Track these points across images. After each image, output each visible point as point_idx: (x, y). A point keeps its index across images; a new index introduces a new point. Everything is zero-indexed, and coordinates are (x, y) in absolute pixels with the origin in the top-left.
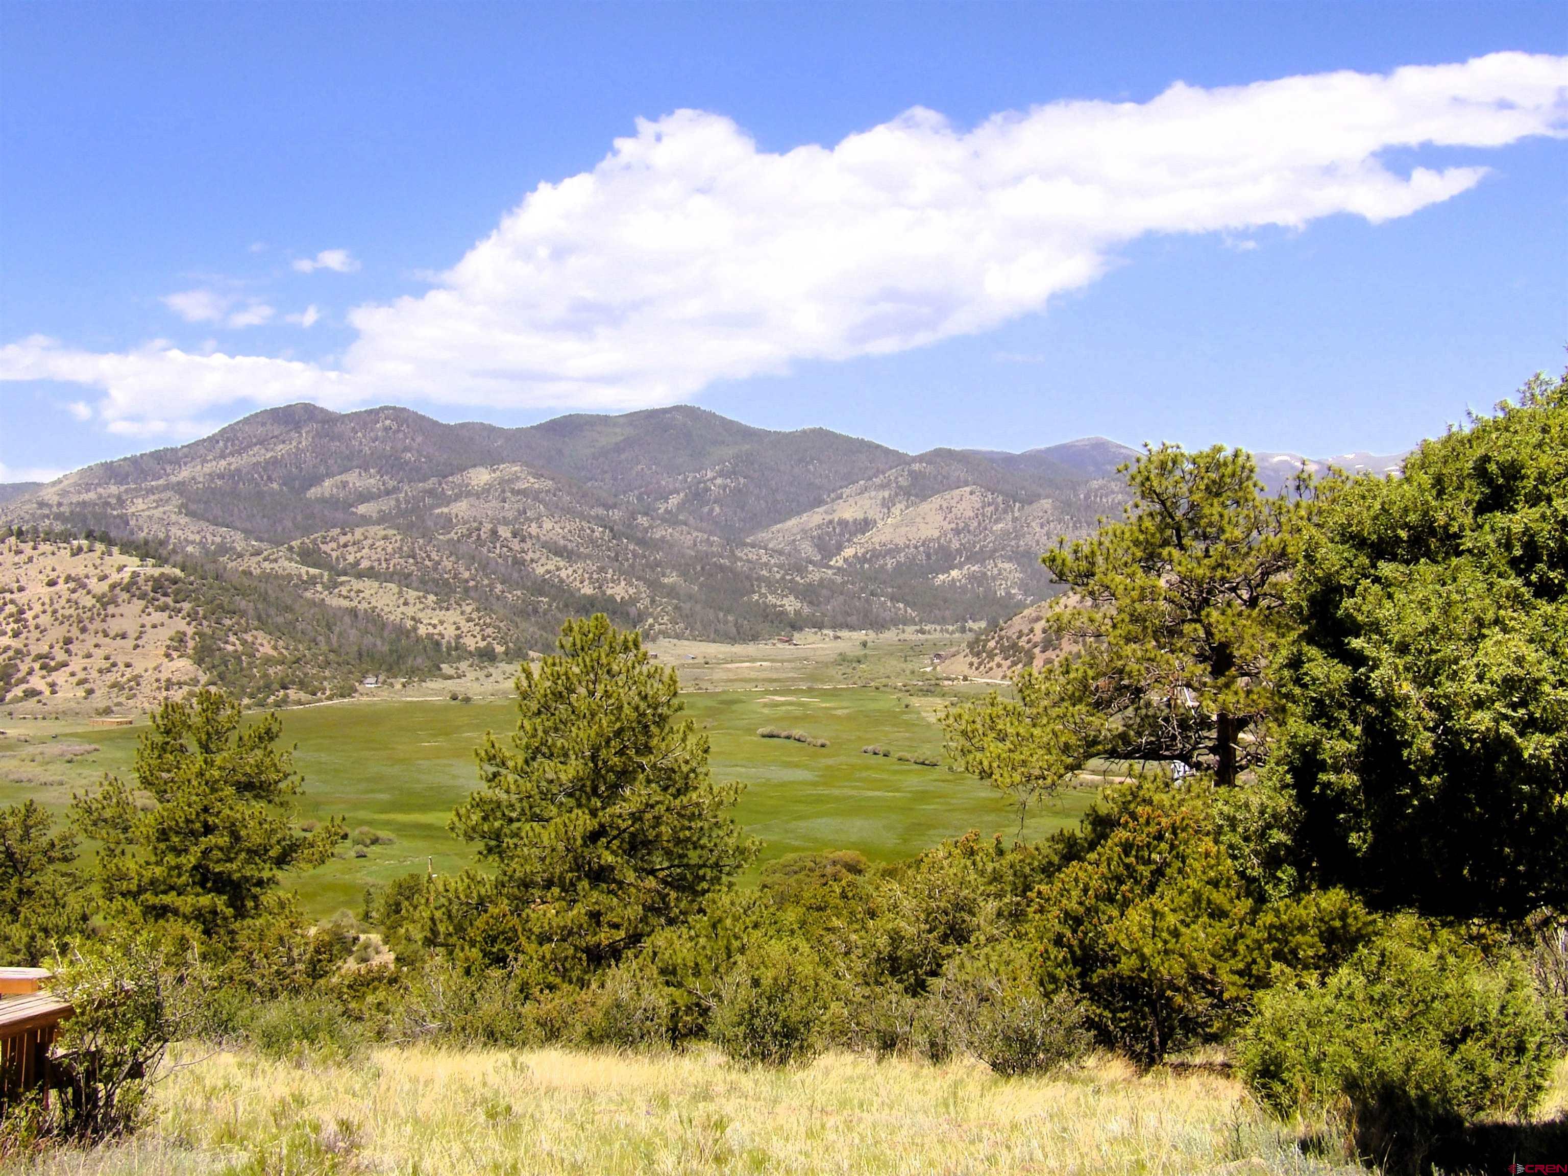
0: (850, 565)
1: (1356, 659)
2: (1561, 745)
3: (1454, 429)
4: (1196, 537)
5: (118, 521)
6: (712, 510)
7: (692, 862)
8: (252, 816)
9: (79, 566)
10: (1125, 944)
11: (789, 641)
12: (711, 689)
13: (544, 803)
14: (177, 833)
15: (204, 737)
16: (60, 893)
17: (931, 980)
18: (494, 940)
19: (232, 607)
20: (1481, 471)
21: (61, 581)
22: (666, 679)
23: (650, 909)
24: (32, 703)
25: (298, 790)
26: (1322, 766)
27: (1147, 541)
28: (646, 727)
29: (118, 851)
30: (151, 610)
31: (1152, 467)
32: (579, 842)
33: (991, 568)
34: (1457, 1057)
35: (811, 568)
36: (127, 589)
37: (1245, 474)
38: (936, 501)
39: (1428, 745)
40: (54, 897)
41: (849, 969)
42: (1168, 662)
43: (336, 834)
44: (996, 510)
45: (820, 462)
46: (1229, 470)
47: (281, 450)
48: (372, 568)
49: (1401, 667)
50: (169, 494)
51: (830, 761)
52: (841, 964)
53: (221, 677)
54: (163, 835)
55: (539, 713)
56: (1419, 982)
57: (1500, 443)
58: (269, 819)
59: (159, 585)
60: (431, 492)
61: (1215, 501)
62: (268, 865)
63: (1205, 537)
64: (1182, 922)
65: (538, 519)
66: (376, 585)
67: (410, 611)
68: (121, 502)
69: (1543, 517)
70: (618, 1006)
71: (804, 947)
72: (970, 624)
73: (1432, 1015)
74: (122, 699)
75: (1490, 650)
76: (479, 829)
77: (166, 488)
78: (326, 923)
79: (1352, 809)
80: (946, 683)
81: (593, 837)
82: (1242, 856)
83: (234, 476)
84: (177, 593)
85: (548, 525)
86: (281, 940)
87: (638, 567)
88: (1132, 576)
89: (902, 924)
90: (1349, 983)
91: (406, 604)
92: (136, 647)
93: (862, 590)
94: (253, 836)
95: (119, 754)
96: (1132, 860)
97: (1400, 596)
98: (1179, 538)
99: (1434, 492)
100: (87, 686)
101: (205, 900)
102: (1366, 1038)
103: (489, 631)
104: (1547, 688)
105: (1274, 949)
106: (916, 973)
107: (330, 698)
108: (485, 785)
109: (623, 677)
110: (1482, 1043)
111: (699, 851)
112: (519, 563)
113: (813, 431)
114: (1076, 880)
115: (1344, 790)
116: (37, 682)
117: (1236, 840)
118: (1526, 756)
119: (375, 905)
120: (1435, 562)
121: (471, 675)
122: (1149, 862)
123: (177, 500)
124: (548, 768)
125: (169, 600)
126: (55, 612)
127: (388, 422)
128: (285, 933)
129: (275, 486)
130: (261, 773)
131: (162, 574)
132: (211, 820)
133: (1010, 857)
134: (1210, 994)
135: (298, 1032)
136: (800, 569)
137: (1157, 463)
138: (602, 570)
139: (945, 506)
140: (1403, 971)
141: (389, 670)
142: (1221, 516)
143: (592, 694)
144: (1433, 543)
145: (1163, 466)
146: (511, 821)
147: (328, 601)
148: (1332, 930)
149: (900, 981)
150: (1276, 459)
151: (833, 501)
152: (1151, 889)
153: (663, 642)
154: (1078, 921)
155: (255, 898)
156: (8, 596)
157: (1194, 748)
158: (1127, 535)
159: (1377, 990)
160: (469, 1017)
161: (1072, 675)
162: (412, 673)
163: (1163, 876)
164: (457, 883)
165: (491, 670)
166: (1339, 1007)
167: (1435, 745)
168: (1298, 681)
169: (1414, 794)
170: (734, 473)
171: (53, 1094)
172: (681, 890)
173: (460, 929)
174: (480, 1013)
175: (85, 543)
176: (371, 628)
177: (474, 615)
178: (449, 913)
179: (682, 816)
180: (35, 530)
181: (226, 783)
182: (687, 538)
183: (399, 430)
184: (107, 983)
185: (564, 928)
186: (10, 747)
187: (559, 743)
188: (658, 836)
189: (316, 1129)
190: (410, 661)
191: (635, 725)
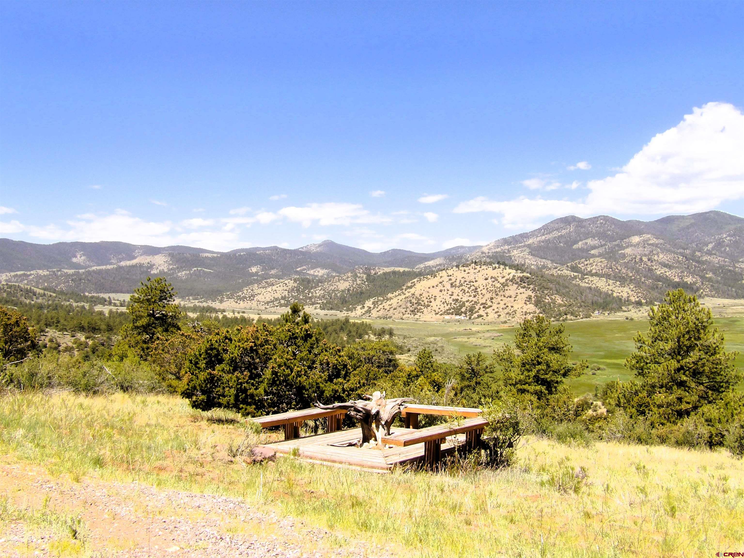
5: (508, 258)
6: (725, 249)
7: (717, 380)
8: (554, 359)
9: (494, 273)
12: (726, 316)
13: (659, 357)
14: (528, 364)
15: (538, 332)
16: (489, 384)
18: (641, 406)
19: (547, 287)
21: (489, 278)
22: (706, 312)
23: (701, 397)
24: (480, 319)
25: (570, 350)
28: (699, 330)
29: (508, 370)
30: (519, 288)
32: (673, 372)
36: (511, 281)
40: (487, 385)
43: (584, 366)
47: (564, 232)
48: (596, 272)
50: (525, 248)
53: (544, 311)
54: (524, 365)
55: (657, 324)
58: (560, 360)
59: (522, 279)
60: (618, 245)
62: (560, 377)
65: (658, 254)
66: (598, 278)
67: (610, 288)
68: (509, 251)
70: (688, 432)
74: (510, 318)
76: (635, 366)
77: (524, 246)
78: (581, 397)
81: (678, 370)
83: (547, 241)
84: (528, 282)
85: (661, 256)
86: (565, 402)
87: (697, 271)
91: (609, 285)
92: (515, 300)
94: (554, 366)
95: (509, 337)
100: (498, 314)
101: (538, 388)
103: (640, 295)
107: (582, 318)
108: (637, 350)
109: (689, 312)
111: (720, 376)
112: (650, 270)
116: (481, 312)
119: (599, 392)
121: (633, 311)
123: (528, 250)
124: (661, 345)
125: (526, 285)
126: (487, 289)
127: (602, 221)
128: (566, 400)
129: (562, 245)
130: (557, 344)
131: (523, 276)
132: (540, 360)
135: (570, 435)
138: (682, 272)
141: (603, 308)
143: (677, 318)
146: (647, 363)
147: (581, 284)
153: (707, 298)
155: (556, 387)
156: (472, 283)
160: (632, 433)
162: (611, 310)
164: (627, 385)
165: (641, 309)
170: (734, 235)
171: (483, 451)
172: (712, 390)
173: (628, 401)
174: (636, 432)
175: (497, 266)
176: (596, 294)
177: (634, 289)
178: (624, 396)
179: (713, 363)
180: (481, 261)
181: (545, 347)
182: (716, 260)
183: (605, 224)
184: (500, 415)
185: (668, 403)
186: (473, 334)
187: (665, 335)
188: (704, 370)
189: (573, 469)
190: (610, 306)
191: (694, 329)
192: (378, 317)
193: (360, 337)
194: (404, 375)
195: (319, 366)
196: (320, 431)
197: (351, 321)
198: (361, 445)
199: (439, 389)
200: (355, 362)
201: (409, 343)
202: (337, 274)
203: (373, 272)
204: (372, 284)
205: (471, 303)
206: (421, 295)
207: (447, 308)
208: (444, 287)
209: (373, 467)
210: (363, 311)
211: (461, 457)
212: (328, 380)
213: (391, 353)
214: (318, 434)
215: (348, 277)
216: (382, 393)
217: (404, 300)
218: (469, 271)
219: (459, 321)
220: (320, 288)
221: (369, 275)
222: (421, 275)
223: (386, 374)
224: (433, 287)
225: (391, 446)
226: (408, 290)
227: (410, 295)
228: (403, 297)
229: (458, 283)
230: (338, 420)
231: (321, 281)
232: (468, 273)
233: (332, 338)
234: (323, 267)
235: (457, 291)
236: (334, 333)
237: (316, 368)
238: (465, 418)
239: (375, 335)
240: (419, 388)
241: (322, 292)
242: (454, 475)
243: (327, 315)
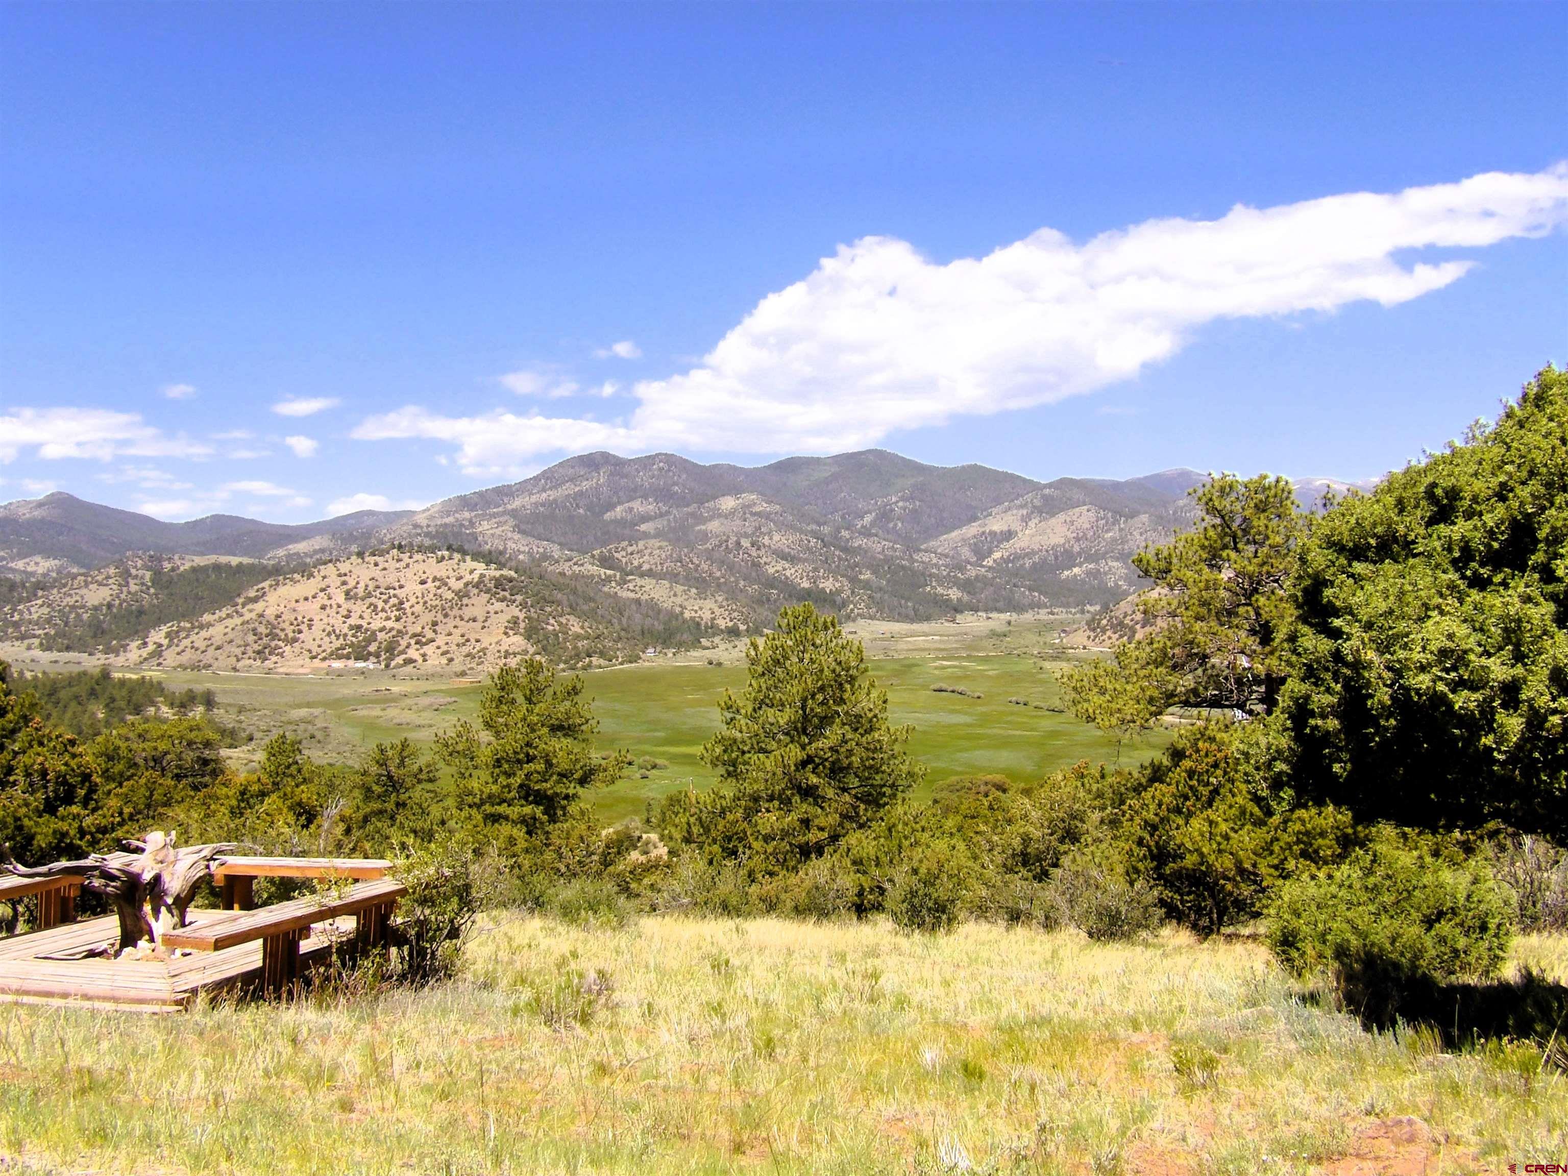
0: (998, 564)
1: (1336, 634)
2: (1484, 699)
3: (1413, 463)
4: (1248, 542)
5: (470, 538)
6: (896, 525)
7: (875, 783)
8: (561, 749)
9: (442, 570)
10: (1189, 845)
11: (953, 621)
12: (896, 656)
13: (767, 740)
14: (507, 761)
15: (528, 692)
16: (425, 805)
17: (1052, 870)
18: (730, 839)
19: (551, 599)
20: (1430, 494)
21: (430, 580)
22: (855, 649)
23: (845, 816)
24: (409, 668)
25: (595, 730)
26: (1312, 714)
27: (1211, 546)
28: (841, 685)
29: (467, 775)
30: (494, 600)
31: (1214, 491)
32: (793, 768)
33: (1103, 566)
34: (1433, 933)
35: (969, 567)
36: (477, 586)
37: (1285, 494)
38: (1061, 517)
39: (1386, 697)
40: (421, 807)
41: (992, 861)
42: (1226, 636)
43: (623, 762)
44: (1107, 523)
45: (976, 489)
46: (1273, 492)
47: (585, 485)
48: (651, 570)
49: (1366, 640)
50: (506, 518)
51: (984, 709)
52: (986, 859)
53: (544, 649)
54: (498, 763)
55: (763, 674)
56: (1402, 876)
57: (1445, 473)
58: (575, 751)
59: (499, 583)
60: (693, 515)
61: (1262, 516)
62: (572, 785)
63: (1255, 543)
64: (1232, 829)
65: (769, 533)
66: (654, 581)
67: (679, 600)
68: (472, 524)
69: (1475, 528)
70: (817, 888)
71: (961, 846)
72: (1088, 607)
73: (1415, 901)
74: (474, 665)
75: (1430, 628)
76: (721, 758)
77: (504, 513)
78: (619, 826)
79: (1335, 746)
80: (1070, 651)
81: (804, 764)
82: (1255, 781)
83: (551, 504)
84: (511, 589)
85: (776, 537)
86: (582, 838)
87: (842, 568)
88: (1199, 573)
89: (1031, 829)
90: (1349, 876)
91: (675, 595)
92: (483, 628)
93: (1007, 583)
94: (562, 762)
95: (472, 705)
96: (1195, 782)
97: (1369, 587)
98: (1235, 543)
99: (1396, 511)
100: (448, 656)
101: (528, 810)
102: (1362, 917)
103: (736, 614)
104: (1472, 657)
105: (1301, 849)
106: (1041, 865)
107: (621, 664)
108: (725, 727)
109: (824, 648)
110: (1452, 923)
111: (880, 775)
112: (756, 565)
113: (970, 466)
114: (1153, 797)
115: (1328, 732)
116: (413, 653)
117: (1250, 769)
118: (1457, 707)
119: (654, 813)
120: (1396, 561)
121: (722, 646)
122: (1208, 784)
123: (512, 522)
124: (770, 714)
125: (507, 594)
126: (425, 603)
127: (661, 465)
128: (584, 833)
129: (581, 511)
130: (569, 718)
131: (502, 575)
132: (531, 752)
133: (1110, 780)
134: (1255, 882)
135: (586, 905)
136: (962, 569)
137: (1217, 488)
138: (815, 570)
139: (1068, 519)
140: (1390, 867)
141: (664, 643)
142: (1267, 527)
143: (801, 660)
144: (1396, 548)
145: (1222, 490)
146: (743, 753)
147: (619, 594)
148: (1346, 836)
149: (1030, 871)
150: (1318, 483)
151: (985, 517)
152: (1210, 804)
153: (861, 622)
154: (1155, 828)
155: (564, 808)
156: (392, 592)
157: (1247, 700)
158: (1196, 541)
159: (1371, 881)
160: (709, 895)
161: (1155, 646)
162: (679, 645)
163: (1219, 794)
164: (705, 797)
165: (737, 643)
166: (1340, 894)
167: (1391, 697)
168: (1294, 651)
169: (1376, 733)
170: (912, 498)
171: (394, 950)
172: (868, 803)
173: (707, 831)
174: (718, 892)
175: (446, 553)
176: (650, 613)
177: (724, 603)
178: (700, 819)
179: (867, 749)
180: (411, 544)
181: (543, 725)
182: (877, 546)
183: (669, 470)
184: (432, 870)
185: (783, 830)
186: (394, 700)
187: (778, 695)
188: (850, 764)
189: (581, 976)
190: (678, 637)
191: (833, 683)
192: (180, 666)
193: (137, 710)
194: (230, 794)
195: (21, 779)
196: (21, 927)
197: (117, 675)
198: (117, 954)
199: (310, 821)
200: (121, 766)
201: (250, 723)
202: (83, 571)
203: (167, 566)
204: (166, 592)
205: (390, 635)
206: (278, 616)
207: (338, 644)
208: (330, 598)
209: (141, 1001)
210: (145, 653)
211: (344, 965)
212: (44, 811)
213: (207, 744)
214: (17, 932)
215: (108, 577)
216: (168, 834)
217: (239, 628)
218: (386, 565)
219: (363, 673)
220: (40, 602)
221: (158, 574)
222: (278, 573)
223: (192, 793)
224: (306, 599)
225: (187, 951)
226: (250, 606)
227: (254, 617)
228: (238, 620)
229: (360, 591)
230: (64, 901)
231: (42, 585)
232: (385, 569)
233: (69, 714)
234: (48, 553)
235: (358, 608)
236: (73, 704)
237: (14, 784)
238: (356, 881)
239: (172, 705)
240: (264, 821)
241: (46, 610)
242: (328, 1006)
243: (56, 662)
